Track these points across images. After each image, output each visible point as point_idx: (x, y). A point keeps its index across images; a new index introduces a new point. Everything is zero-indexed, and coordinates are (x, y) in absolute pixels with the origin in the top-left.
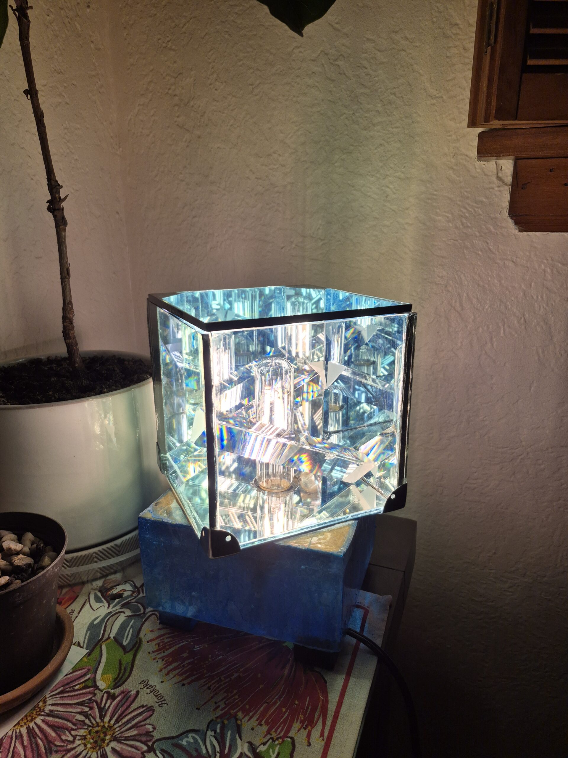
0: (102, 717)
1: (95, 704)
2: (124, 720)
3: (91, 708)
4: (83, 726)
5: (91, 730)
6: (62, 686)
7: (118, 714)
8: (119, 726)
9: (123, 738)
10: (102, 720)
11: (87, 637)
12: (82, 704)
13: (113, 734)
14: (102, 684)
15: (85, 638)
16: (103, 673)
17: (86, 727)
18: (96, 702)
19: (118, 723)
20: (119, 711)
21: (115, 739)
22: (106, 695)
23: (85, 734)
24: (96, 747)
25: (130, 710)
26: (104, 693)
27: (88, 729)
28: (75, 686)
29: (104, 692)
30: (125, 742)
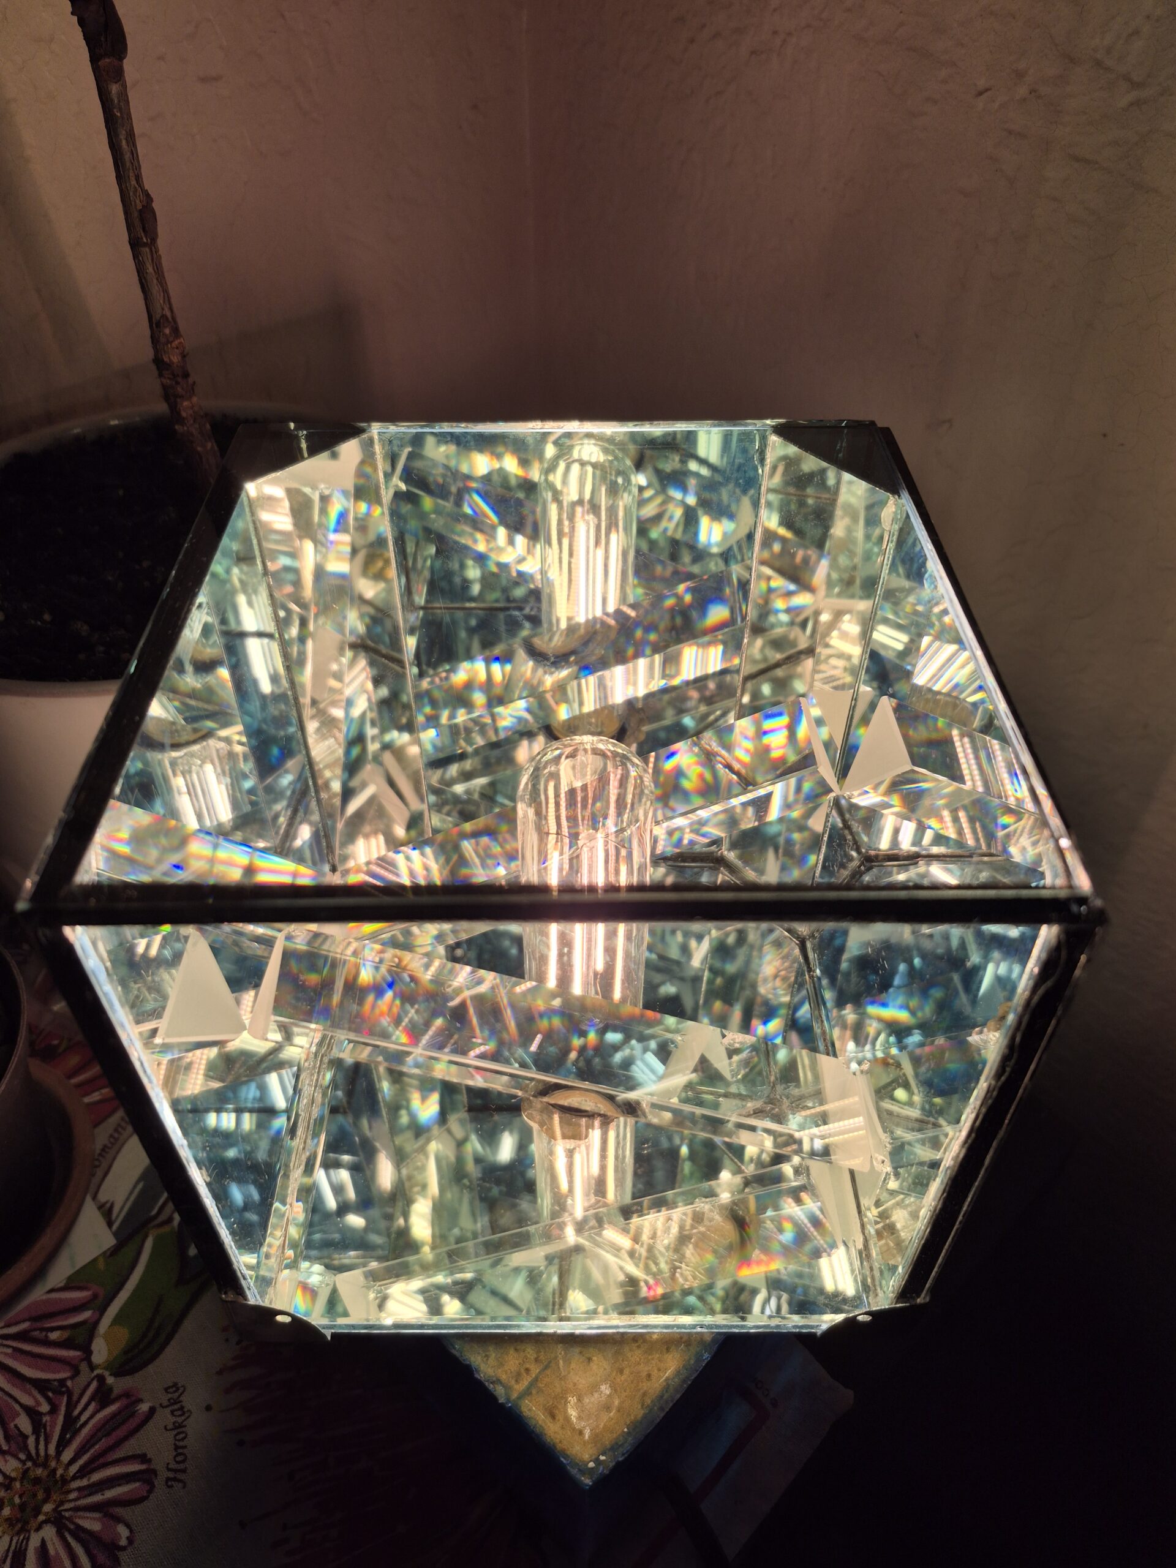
0: (62, 1444)
1: (65, 1399)
2: (96, 1477)
3: (54, 1410)
4: (21, 1450)
5: (28, 1469)
6: (29, 1319)
7: (92, 1451)
8: (79, 1489)
9: (72, 1527)
10: (59, 1453)
11: (132, 1198)
12: (41, 1386)
13: (62, 1503)
14: (101, 1351)
15: (127, 1199)
16: (118, 1320)
17: (22, 1456)
18: (70, 1394)
19: (82, 1477)
20: (97, 1447)
21: (58, 1521)
22: (94, 1384)
23: (13, 1475)
24: (18, 1520)
25: (119, 1454)
26: (93, 1379)
27: (24, 1462)
28: (53, 1329)
29: (96, 1372)
30: (70, 1539)
